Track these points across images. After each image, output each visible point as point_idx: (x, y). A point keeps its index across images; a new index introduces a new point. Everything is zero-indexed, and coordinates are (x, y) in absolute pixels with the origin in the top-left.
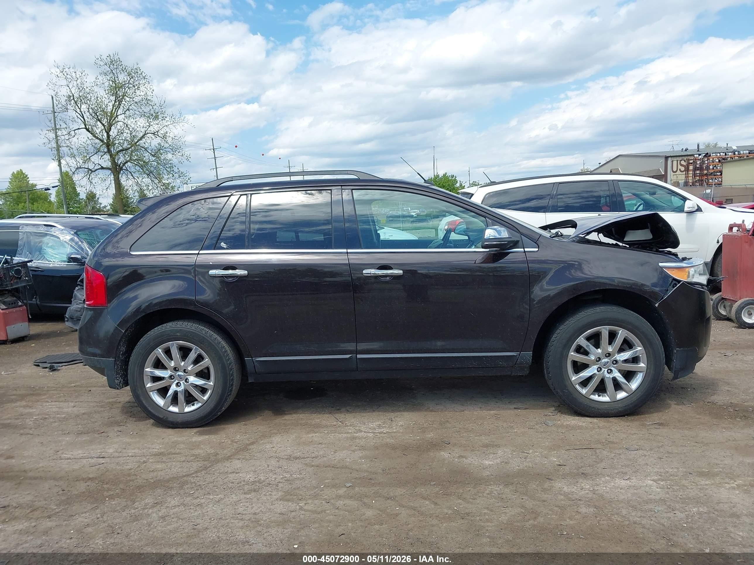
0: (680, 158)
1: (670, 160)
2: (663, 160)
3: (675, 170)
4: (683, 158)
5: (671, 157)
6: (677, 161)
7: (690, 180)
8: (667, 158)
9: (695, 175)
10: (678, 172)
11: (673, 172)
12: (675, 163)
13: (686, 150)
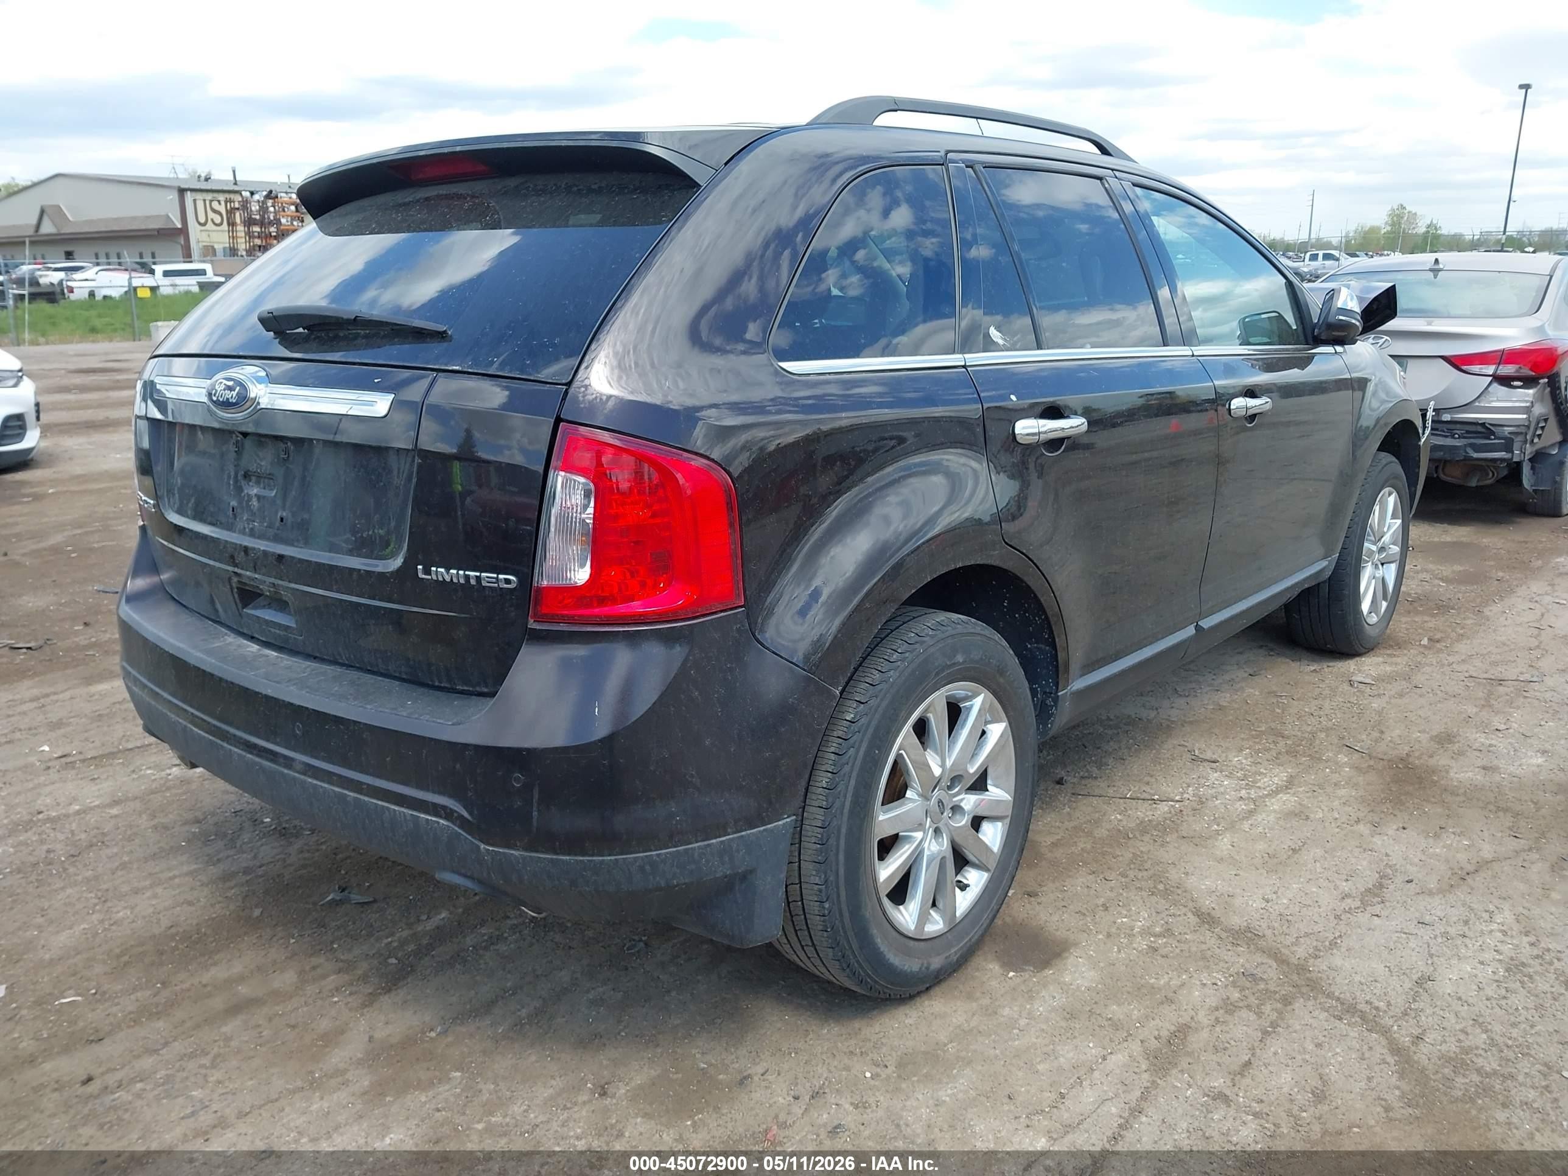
0: (209, 197)
1: (189, 197)
2: (174, 196)
3: (202, 220)
4: (215, 195)
5: (193, 190)
6: (205, 201)
7: (242, 245)
8: (182, 191)
9: (250, 235)
10: (210, 224)
11: (200, 224)
12: (200, 205)
13: (207, 179)
